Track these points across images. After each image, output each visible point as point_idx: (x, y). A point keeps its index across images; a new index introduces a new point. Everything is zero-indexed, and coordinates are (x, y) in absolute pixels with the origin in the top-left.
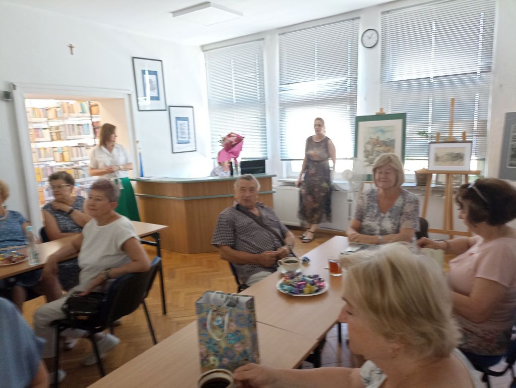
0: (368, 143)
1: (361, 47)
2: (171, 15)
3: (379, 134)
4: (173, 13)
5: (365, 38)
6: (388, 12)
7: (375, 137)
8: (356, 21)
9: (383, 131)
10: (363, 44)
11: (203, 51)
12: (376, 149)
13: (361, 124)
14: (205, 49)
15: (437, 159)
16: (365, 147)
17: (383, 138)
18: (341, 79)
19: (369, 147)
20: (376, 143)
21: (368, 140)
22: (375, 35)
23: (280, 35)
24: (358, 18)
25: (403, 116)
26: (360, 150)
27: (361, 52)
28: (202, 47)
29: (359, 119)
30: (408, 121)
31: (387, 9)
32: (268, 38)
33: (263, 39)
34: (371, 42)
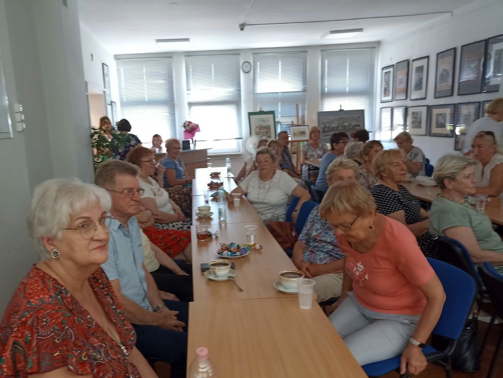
0: (257, 128)
1: (242, 72)
3: (262, 123)
5: (244, 67)
7: (260, 124)
8: (238, 56)
9: (264, 121)
10: (243, 70)
11: (116, 59)
12: (261, 131)
13: (251, 116)
14: (117, 57)
15: (294, 135)
16: (256, 130)
17: (264, 124)
18: (233, 89)
19: (258, 130)
20: (261, 127)
21: (256, 126)
22: (249, 66)
23: (185, 56)
24: (239, 54)
25: (272, 113)
26: (253, 132)
27: (242, 74)
28: (115, 56)
29: (250, 114)
30: (276, 115)
31: (256, 52)
32: (175, 57)
33: (171, 57)
34: (247, 70)
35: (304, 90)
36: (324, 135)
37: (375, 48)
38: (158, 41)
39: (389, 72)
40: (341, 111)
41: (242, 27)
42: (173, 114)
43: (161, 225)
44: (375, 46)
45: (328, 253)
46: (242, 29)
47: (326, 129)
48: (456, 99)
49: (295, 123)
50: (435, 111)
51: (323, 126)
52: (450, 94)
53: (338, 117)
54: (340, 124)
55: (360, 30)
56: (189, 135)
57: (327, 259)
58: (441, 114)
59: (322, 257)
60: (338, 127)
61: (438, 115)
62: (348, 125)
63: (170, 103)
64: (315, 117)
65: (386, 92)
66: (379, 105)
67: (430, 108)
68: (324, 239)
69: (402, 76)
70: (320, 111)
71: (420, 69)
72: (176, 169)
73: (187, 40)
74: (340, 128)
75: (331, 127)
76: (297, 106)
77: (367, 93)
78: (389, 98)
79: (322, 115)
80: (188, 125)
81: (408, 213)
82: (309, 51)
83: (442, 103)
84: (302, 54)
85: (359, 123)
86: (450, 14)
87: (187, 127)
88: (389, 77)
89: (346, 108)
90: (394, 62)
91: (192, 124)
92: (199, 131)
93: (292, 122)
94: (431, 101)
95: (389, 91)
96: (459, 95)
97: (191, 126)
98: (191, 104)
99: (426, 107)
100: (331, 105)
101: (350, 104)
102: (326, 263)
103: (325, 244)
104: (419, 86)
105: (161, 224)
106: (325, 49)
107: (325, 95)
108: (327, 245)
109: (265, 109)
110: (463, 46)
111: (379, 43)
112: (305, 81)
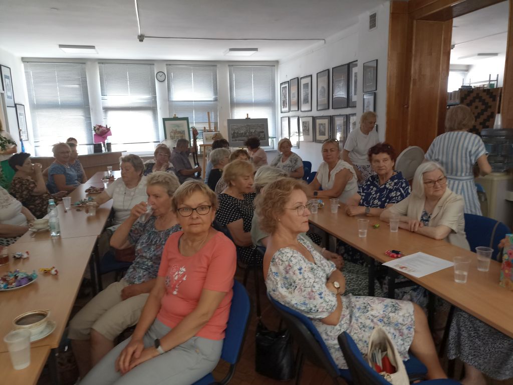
0: (172, 132)
1: (156, 81)
2: (58, 46)
3: (177, 128)
4: (59, 45)
5: (158, 76)
6: (170, 65)
7: (174, 129)
8: (152, 66)
9: (178, 126)
10: (158, 79)
11: (23, 62)
12: (176, 135)
13: (166, 122)
14: (24, 60)
15: (207, 139)
16: (170, 134)
17: (178, 130)
18: (149, 96)
19: (172, 134)
20: (175, 132)
21: (171, 131)
22: (163, 75)
23: (99, 63)
24: (153, 64)
25: (186, 119)
26: (168, 136)
27: (157, 83)
28: (22, 58)
29: (164, 120)
30: (190, 121)
31: (170, 63)
32: (89, 63)
33: (85, 63)
34: (162, 79)
35: (216, 100)
36: (234, 139)
37: (274, 66)
38: (61, 46)
39: (286, 87)
40: (248, 119)
41: (141, 38)
42: (88, 118)
43: (6, 240)
44: (275, 64)
45: (147, 270)
46: (141, 40)
47: (236, 135)
48: (331, 112)
49: (207, 128)
50: (318, 121)
51: (233, 132)
52: (327, 107)
53: (246, 124)
54: (247, 131)
55: (256, 49)
56: (100, 138)
57: (145, 276)
58: (322, 124)
59: (141, 275)
60: (245, 133)
61: (321, 124)
62: (254, 131)
63: (85, 106)
64: (226, 124)
65: (284, 104)
66: (280, 115)
67: (314, 119)
68: (144, 255)
69: (294, 90)
70: (230, 118)
71: (306, 85)
72: (65, 173)
73: (93, 47)
74: (248, 134)
75: (240, 132)
76: (208, 113)
77: (270, 104)
78: (287, 109)
79: (232, 122)
80: (98, 129)
81: (247, 222)
82: (219, 65)
83: (322, 115)
84: (212, 68)
85: (263, 130)
86: (324, 41)
87: (97, 131)
88: (286, 91)
89: (252, 117)
90: (288, 79)
91: (103, 128)
92: (111, 135)
93: (205, 128)
94: (315, 113)
95: (286, 104)
96: (332, 108)
97: (101, 129)
98: (106, 109)
99: (312, 118)
100: (240, 114)
101: (256, 114)
102: (143, 282)
103: (146, 260)
104: (306, 101)
105: (6, 238)
106: (232, 64)
107: (234, 104)
108: (147, 261)
109: (180, 116)
110: (333, 68)
111: (277, 62)
112: (216, 91)
